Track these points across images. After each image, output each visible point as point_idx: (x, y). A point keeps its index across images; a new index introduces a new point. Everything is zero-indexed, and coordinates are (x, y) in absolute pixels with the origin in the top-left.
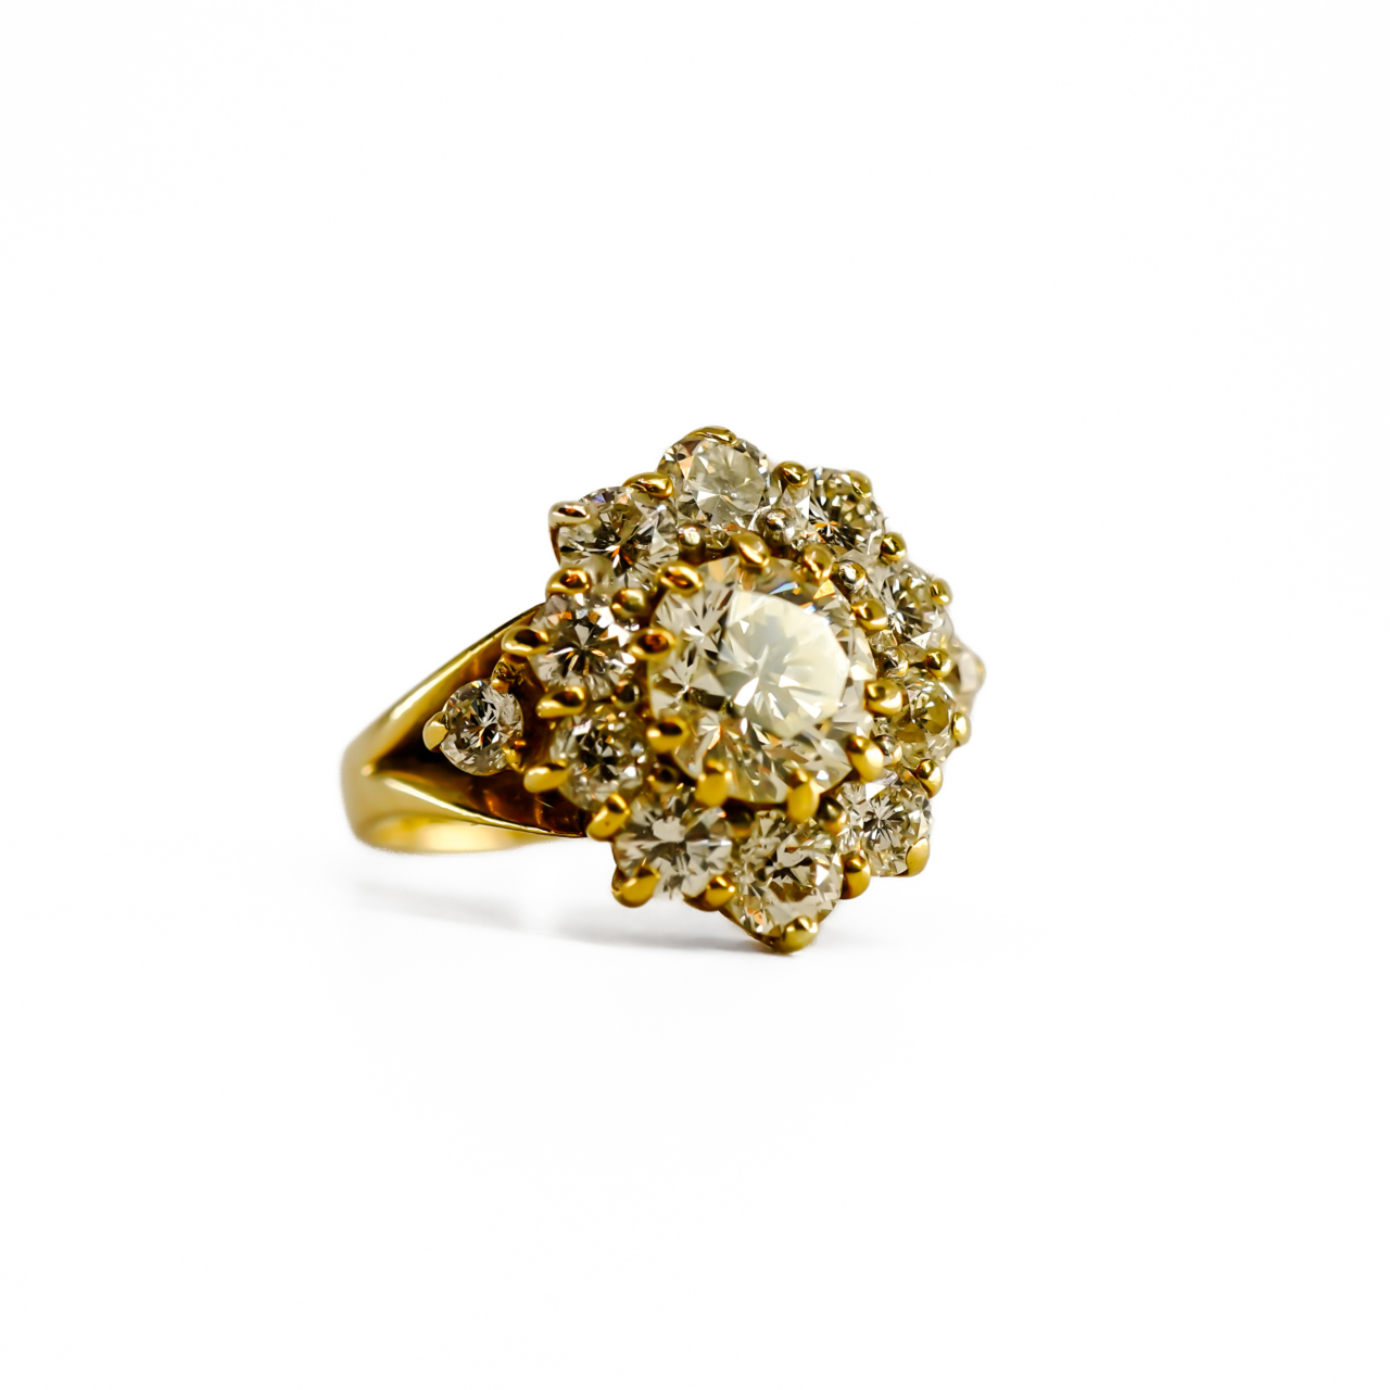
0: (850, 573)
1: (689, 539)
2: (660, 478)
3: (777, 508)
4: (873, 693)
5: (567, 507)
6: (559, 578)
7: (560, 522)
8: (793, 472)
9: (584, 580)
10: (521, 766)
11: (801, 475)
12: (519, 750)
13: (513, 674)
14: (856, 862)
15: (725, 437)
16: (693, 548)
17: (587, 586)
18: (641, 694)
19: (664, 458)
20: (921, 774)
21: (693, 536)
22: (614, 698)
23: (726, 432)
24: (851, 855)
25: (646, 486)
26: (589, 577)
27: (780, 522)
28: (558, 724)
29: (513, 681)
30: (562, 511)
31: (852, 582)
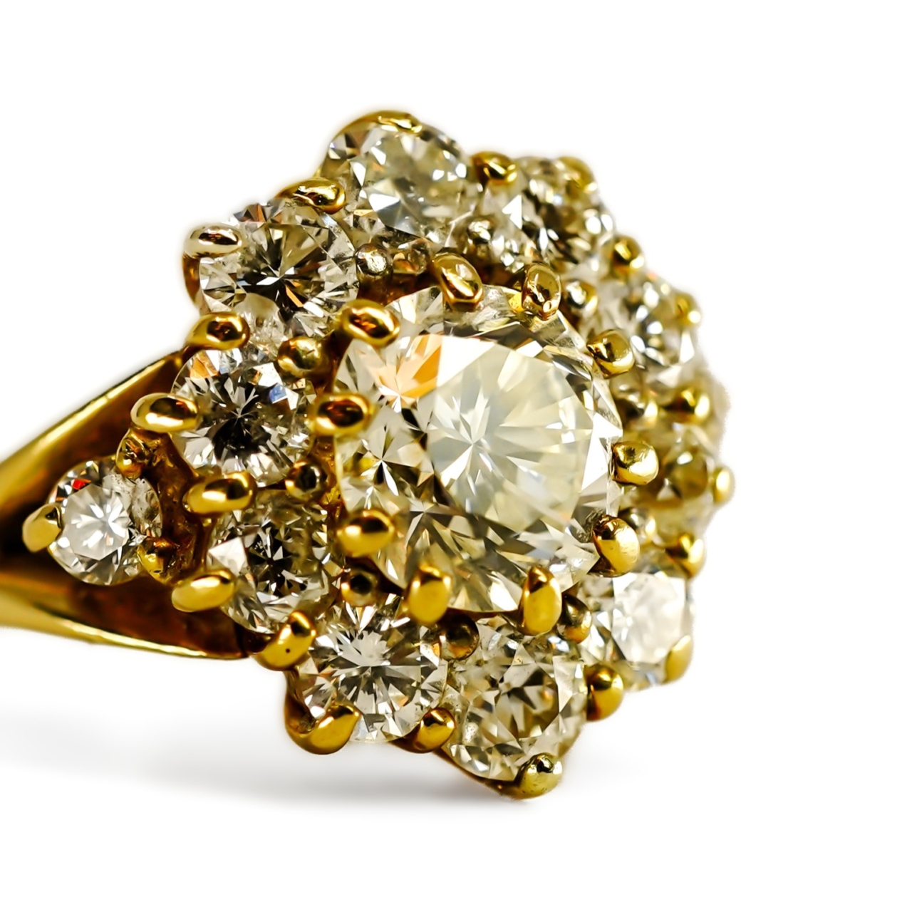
0: (578, 296)
1: (371, 265)
2: (327, 184)
3: (478, 216)
4: (622, 456)
5: (210, 232)
6: (205, 328)
7: (202, 252)
8: (494, 164)
9: (239, 328)
10: (164, 575)
11: (505, 168)
12: (162, 554)
13: (146, 453)
14: (605, 676)
15: (405, 123)
16: (378, 277)
17: (244, 336)
18: (323, 477)
19: (328, 156)
20: (677, 553)
21: (377, 263)
22: (290, 484)
23: (406, 116)
24: (598, 667)
25: (311, 195)
26: (244, 322)
27: (485, 235)
28: (214, 521)
29: (146, 461)
30: (205, 236)
31: (580, 306)
